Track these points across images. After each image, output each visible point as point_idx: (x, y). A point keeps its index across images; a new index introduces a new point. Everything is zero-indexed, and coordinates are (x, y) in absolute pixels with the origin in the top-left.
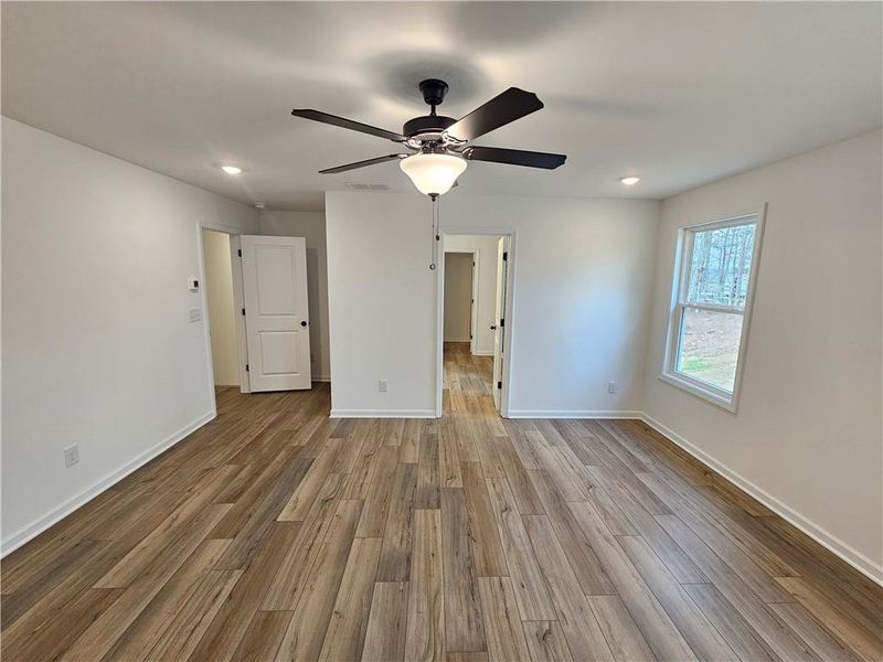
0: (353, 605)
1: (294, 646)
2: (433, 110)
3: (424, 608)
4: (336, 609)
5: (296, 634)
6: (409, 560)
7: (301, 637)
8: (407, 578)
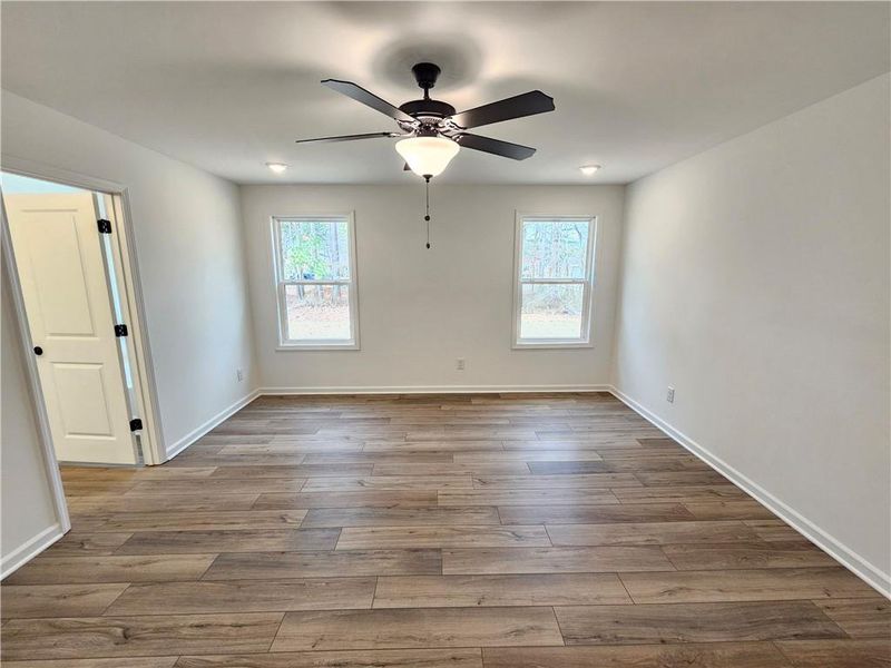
0: (470, 590)
1: (518, 632)
2: (426, 93)
3: (468, 537)
4: (476, 604)
5: (507, 635)
6: (416, 550)
7: (508, 629)
8: (438, 550)
